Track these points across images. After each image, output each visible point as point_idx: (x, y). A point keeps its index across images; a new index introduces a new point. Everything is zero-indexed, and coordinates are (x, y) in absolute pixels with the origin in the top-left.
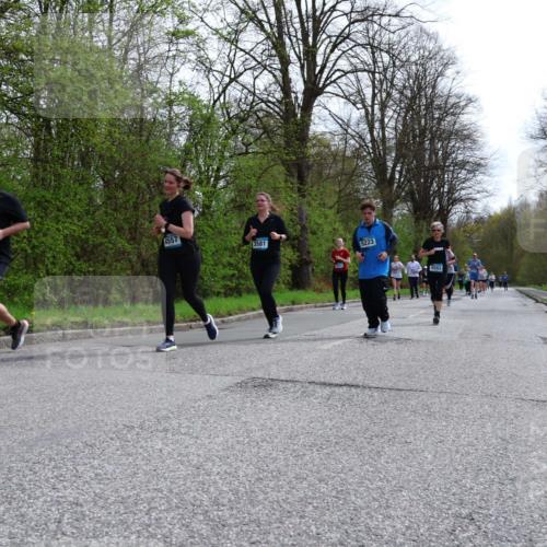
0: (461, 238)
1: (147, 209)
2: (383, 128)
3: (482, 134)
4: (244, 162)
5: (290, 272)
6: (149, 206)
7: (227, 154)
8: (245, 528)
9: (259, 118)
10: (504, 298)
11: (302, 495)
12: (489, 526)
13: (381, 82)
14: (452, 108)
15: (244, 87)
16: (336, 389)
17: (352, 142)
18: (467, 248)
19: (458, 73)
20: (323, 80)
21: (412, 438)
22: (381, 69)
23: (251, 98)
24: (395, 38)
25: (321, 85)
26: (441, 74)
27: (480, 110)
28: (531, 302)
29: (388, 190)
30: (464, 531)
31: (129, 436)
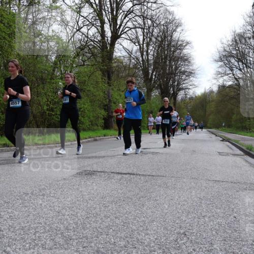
0: (183, 107)
1: (36, 91)
2: (148, 54)
3: (193, 59)
4: (82, 69)
5: (103, 121)
6: (37, 89)
7: (75, 65)
8: (80, 240)
9: (90, 49)
10: (202, 134)
11: (107, 225)
12: (193, 237)
13: (147, 34)
14: (180, 46)
15: (83, 34)
16: (124, 176)
17: (133, 61)
18: (185, 111)
19: (182, 30)
20: (120, 31)
21: (159, 198)
22: (147, 27)
23: (86, 39)
24: (154, 13)
25: (119, 34)
26: (175, 30)
27: (192, 48)
28: (214, 136)
29: (149, 84)
30: (182, 240)
31: (26, 198)
